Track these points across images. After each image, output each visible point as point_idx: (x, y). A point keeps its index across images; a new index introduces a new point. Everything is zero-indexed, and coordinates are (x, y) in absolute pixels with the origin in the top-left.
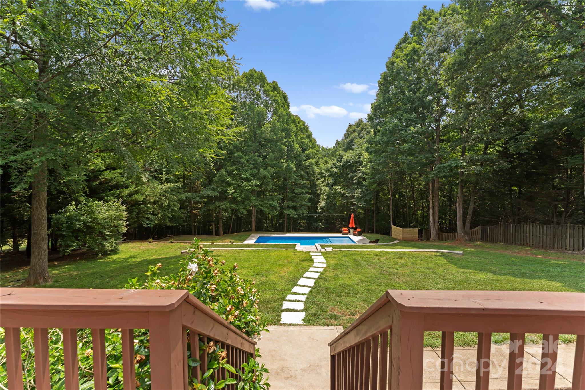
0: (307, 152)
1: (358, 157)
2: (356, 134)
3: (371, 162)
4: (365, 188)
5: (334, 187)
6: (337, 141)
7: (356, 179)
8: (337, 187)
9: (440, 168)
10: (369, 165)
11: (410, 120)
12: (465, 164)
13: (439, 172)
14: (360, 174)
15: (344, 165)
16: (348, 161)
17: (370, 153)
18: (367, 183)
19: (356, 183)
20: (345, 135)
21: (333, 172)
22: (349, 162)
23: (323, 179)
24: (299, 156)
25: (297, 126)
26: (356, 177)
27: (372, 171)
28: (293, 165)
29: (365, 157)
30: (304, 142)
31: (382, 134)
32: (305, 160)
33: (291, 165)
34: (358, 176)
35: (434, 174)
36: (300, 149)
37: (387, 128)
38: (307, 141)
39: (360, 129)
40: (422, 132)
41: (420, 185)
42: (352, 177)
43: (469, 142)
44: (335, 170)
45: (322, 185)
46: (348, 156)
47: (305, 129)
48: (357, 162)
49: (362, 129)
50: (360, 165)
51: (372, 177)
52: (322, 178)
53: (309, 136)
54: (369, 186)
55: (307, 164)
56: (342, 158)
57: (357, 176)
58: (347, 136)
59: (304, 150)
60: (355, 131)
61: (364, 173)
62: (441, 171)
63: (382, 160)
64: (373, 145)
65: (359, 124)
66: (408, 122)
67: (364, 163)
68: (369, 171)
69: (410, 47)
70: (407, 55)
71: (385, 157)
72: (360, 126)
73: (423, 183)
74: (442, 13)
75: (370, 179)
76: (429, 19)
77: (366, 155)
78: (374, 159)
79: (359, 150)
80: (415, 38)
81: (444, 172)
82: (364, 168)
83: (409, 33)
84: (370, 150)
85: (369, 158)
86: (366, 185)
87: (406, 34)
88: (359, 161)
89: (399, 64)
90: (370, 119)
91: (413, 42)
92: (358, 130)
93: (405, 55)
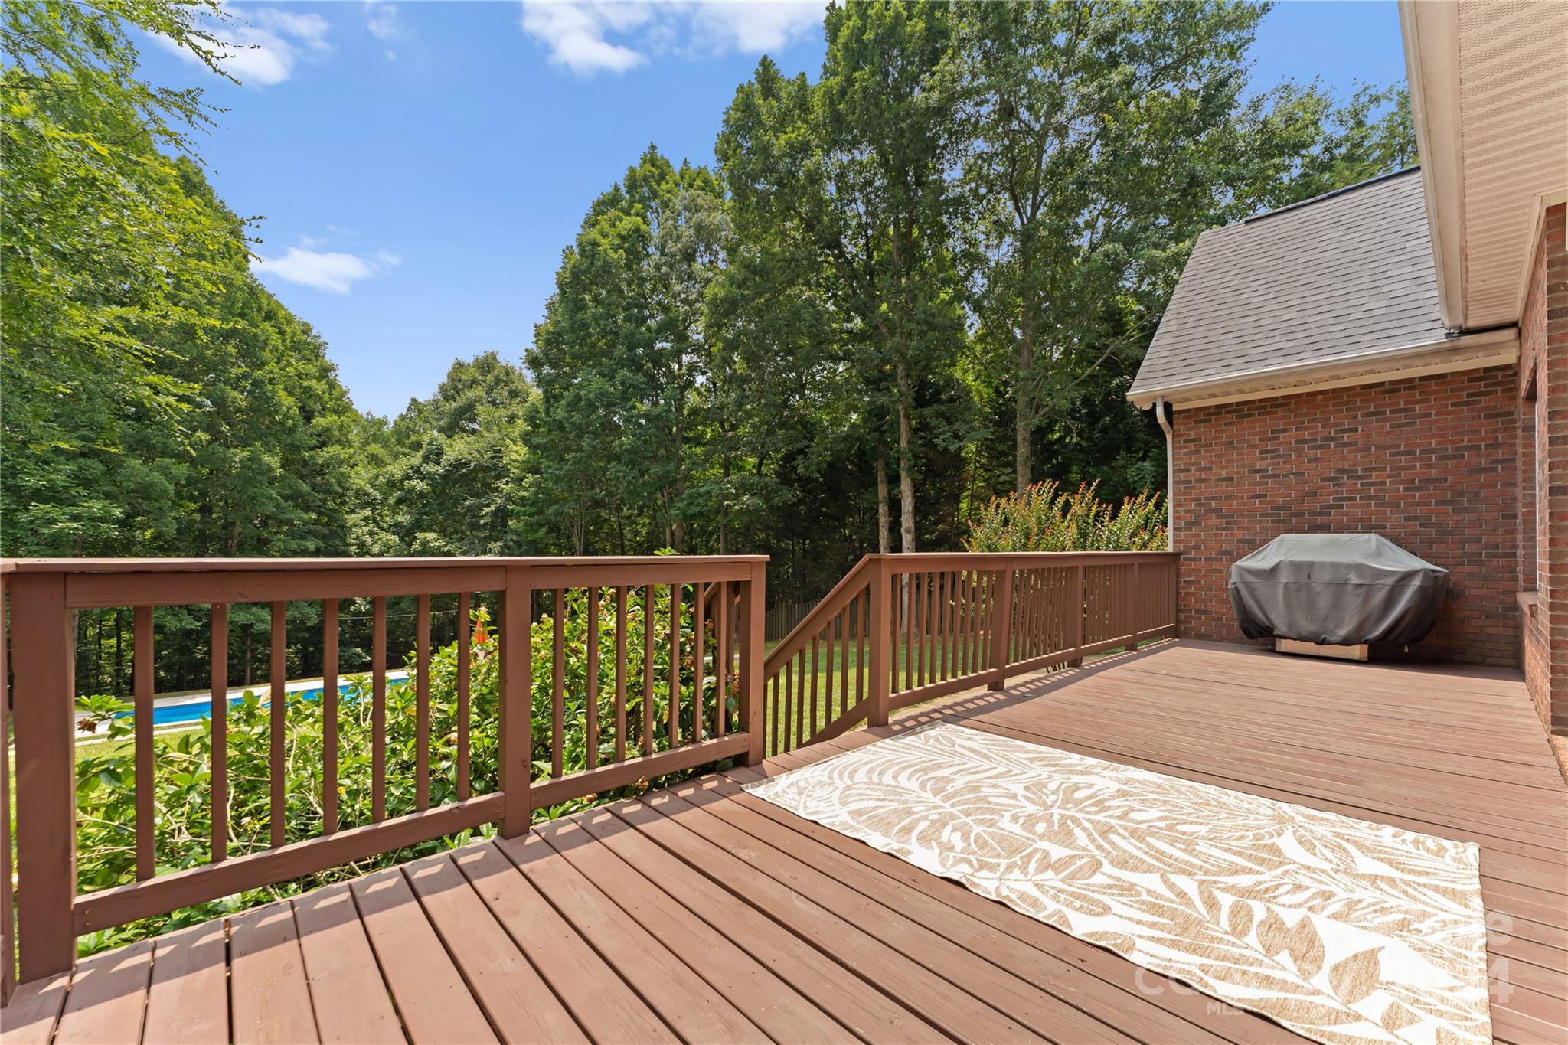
0: (319, 421)
1: (490, 454)
2: (479, 391)
3: (535, 470)
4: (515, 538)
5: (420, 535)
6: (414, 400)
7: (486, 514)
8: (431, 536)
9: (690, 496)
10: (530, 478)
11: (631, 385)
12: (733, 491)
13: (688, 504)
14: (498, 501)
15: (446, 476)
16: (458, 464)
17: (533, 448)
18: (520, 525)
19: (486, 524)
20: (443, 388)
21: (412, 490)
22: (465, 465)
23: (368, 512)
24: (292, 431)
25: (282, 333)
26: (487, 510)
27: (536, 494)
28: (272, 461)
29: (514, 456)
30: (310, 388)
31: (568, 405)
32: (313, 448)
33: (266, 458)
34: (493, 507)
35: (679, 509)
36: (295, 411)
37: (582, 393)
38: (319, 387)
39: (489, 378)
40: (657, 416)
41: (637, 533)
42: (474, 511)
43: (738, 449)
44: (421, 486)
45: (366, 529)
46: (457, 448)
47: (306, 347)
48: (487, 469)
49: (498, 381)
50: (499, 477)
51: (533, 510)
52: (363, 508)
53: (325, 372)
54: (526, 531)
55: (320, 461)
56: (439, 453)
57: (488, 505)
58: (449, 392)
59: (308, 416)
60: (474, 383)
61: (509, 498)
62: (692, 503)
63: (566, 468)
64: (542, 429)
65: (487, 364)
66: (628, 388)
67: (515, 472)
68: (526, 494)
69: (628, 223)
70: (623, 238)
71: (574, 463)
72: (489, 372)
73: (644, 531)
74: (687, 176)
75: (529, 515)
76: (662, 177)
77: (516, 452)
78: (545, 463)
79: (491, 437)
80: (638, 206)
81: (699, 505)
82: (511, 485)
83: (623, 189)
84: (536, 441)
85: (528, 462)
86: (516, 532)
87: (617, 189)
88: (495, 467)
89: (610, 251)
90: (534, 362)
91: (633, 212)
92: (485, 381)
93: (619, 235)
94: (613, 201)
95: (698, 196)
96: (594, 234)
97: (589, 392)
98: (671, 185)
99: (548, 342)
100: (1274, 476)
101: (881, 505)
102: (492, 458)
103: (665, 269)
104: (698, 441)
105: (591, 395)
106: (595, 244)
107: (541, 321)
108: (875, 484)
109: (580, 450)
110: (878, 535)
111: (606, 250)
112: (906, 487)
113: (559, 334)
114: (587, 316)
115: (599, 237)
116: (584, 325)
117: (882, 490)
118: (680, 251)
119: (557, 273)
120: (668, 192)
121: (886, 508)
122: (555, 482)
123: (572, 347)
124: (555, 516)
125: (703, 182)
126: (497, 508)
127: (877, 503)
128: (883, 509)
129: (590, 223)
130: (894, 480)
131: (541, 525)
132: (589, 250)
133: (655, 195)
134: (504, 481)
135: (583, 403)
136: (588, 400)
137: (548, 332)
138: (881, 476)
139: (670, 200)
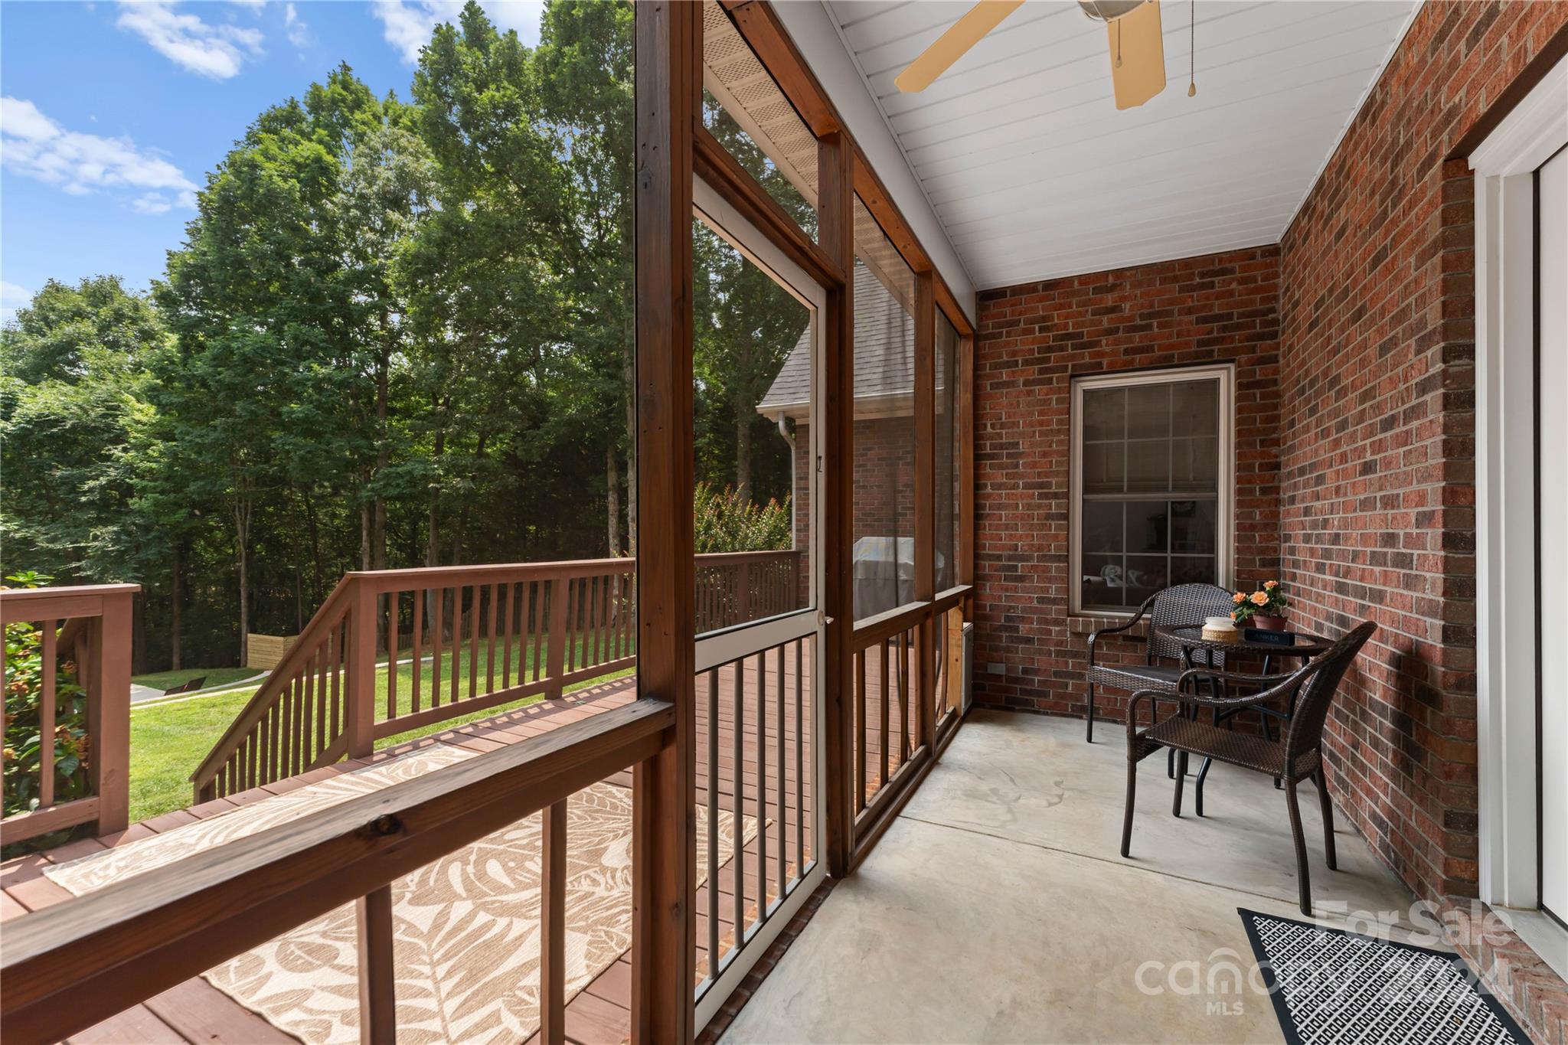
1: (101, 410)
2: (86, 327)
3: (167, 436)
4: (140, 521)
7: (92, 489)
9: (387, 476)
10: (160, 445)
11: (306, 342)
12: (441, 472)
13: (385, 486)
14: (112, 472)
16: (43, 422)
17: (164, 408)
18: (145, 505)
19: (91, 502)
20: (23, 317)
22: (53, 423)
26: (92, 483)
27: (170, 466)
29: (138, 416)
31: (215, 358)
34: (103, 480)
35: (372, 490)
37: (234, 345)
40: (342, 381)
41: (334, 516)
42: (71, 483)
43: (449, 426)
46: (44, 400)
48: (95, 431)
49: (119, 315)
50: (114, 442)
51: (168, 486)
54: (155, 514)
57: (95, 478)
60: (77, 315)
61: (131, 469)
62: (389, 484)
63: (213, 436)
64: (176, 384)
65: (100, 294)
66: (302, 346)
67: (134, 436)
68: (154, 465)
69: (308, 149)
70: (300, 167)
71: (225, 430)
72: (105, 303)
73: (344, 513)
74: (390, 111)
75: (162, 493)
76: (358, 105)
77: (141, 411)
78: (181, 428)
79: (104, 389)
80: (322, 132)
81: (398, 485)
82: (133, 453)
83: (303, 109)
84: (164, 399)
85: (159, 423)
86: (140, 513)
87: (294, 106)
88: (109, 428)
89: (276, 179)
90: (165, 299)
91: (314, 137)
92: (97, 315)
93: (293, 161)
94: (290, 118)
95: (403, 136)
96: (254, 153)
97: (244, 346)
98: (367, 117)
99: (186, 277)
100: (864, 487)
101: (610, 493)
102: (104, 416)
103: (354, 212)
104: (407, 413)
105: (247, 349)
106: (254, 166)
107: (178, 248)
108: (606, 472)
109: (230, 413)
110: (607, 523)
111: (271, 176)
112: (631, 475)
113: (204, 268)
114: (243, 249)
115: (260, 159)
116: (239, 262)
117: (612, 478)
118: (377, 194)
119: (200, 194)
120: (364, 123)
121: (616, 496)
122: (199, 453)
123: (224, 288)
124: (199, 494)
125: (411, 121)
126: (109, 482)
127: (607, 491)
128: (612, 498)
129: (253, 140)
130: (622, 468)
131: (180, 506)
132: (245, 171)
133: (346, 123)
134: (120, 447)
135: (235, 358)
136: (244, 354)
137: (185, 264)
138: (610, 462)
139: (365, 133)
